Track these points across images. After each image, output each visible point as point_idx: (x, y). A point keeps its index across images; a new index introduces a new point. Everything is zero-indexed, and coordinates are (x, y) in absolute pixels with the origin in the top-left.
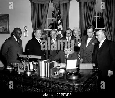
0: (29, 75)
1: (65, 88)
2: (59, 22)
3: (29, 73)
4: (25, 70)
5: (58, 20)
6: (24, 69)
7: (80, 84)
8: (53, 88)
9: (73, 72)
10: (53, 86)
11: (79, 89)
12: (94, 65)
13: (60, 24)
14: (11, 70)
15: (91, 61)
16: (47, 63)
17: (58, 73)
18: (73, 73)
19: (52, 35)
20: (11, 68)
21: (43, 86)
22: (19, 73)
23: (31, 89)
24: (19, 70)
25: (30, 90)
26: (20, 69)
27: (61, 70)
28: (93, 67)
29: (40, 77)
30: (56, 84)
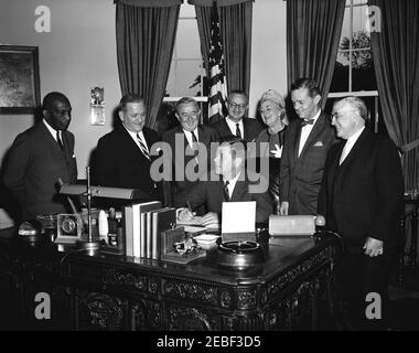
0: (91, 254)
1: (208, 297)
2: (216, 70)
3: (91, 248)
4: (79, 236)
5: (212, 65)
6: (76, 235)
7: (255, 282)
8: (167, 295)
9: (239, 244)
10: (168, 290)
11: (253, 300)
12: (321, 221)
13: (220, 77)
14: (33, 239)
15: (316, 206)
16: (149, 214)
17: (186, 247)
18: (236, 248)
19: (185, 119)
20: (33, 232)
21: (137, 289)
22: (60, 249)
23: (100, 301)
24: (59, 236)
25: (96, 303)
26: (64, 233)
27: (204, 236)
28: (317, 227)
29: (128, 260)
30: (179, 282)
